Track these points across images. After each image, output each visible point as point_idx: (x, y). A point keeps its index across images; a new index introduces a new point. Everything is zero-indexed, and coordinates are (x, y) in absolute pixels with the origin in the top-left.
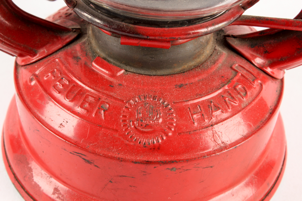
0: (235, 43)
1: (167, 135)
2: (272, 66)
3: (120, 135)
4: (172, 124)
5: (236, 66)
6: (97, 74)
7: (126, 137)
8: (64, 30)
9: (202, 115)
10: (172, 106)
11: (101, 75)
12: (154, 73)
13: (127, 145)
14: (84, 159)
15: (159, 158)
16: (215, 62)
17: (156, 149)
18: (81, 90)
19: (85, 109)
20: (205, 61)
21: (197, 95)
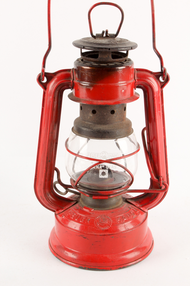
0: (129, 201)
1: (110, 226)
2: (142, 207)
3: (95, 227)
4: (111, 223)
5: (130, 207)
6: (85, 211)
7: (96, 228)
8: (72, 201)
9: (120, 220)
10: (110, 218)
11: (86, 212)
12: (104, 209)
13: (97, 230)
14: (84, 237)
15: (108, 234)
16: (123, 206)
17: (106, 231)
18: (80, 216)
19: (83, 221)
20: (120, 206)
21: (118, 215)
